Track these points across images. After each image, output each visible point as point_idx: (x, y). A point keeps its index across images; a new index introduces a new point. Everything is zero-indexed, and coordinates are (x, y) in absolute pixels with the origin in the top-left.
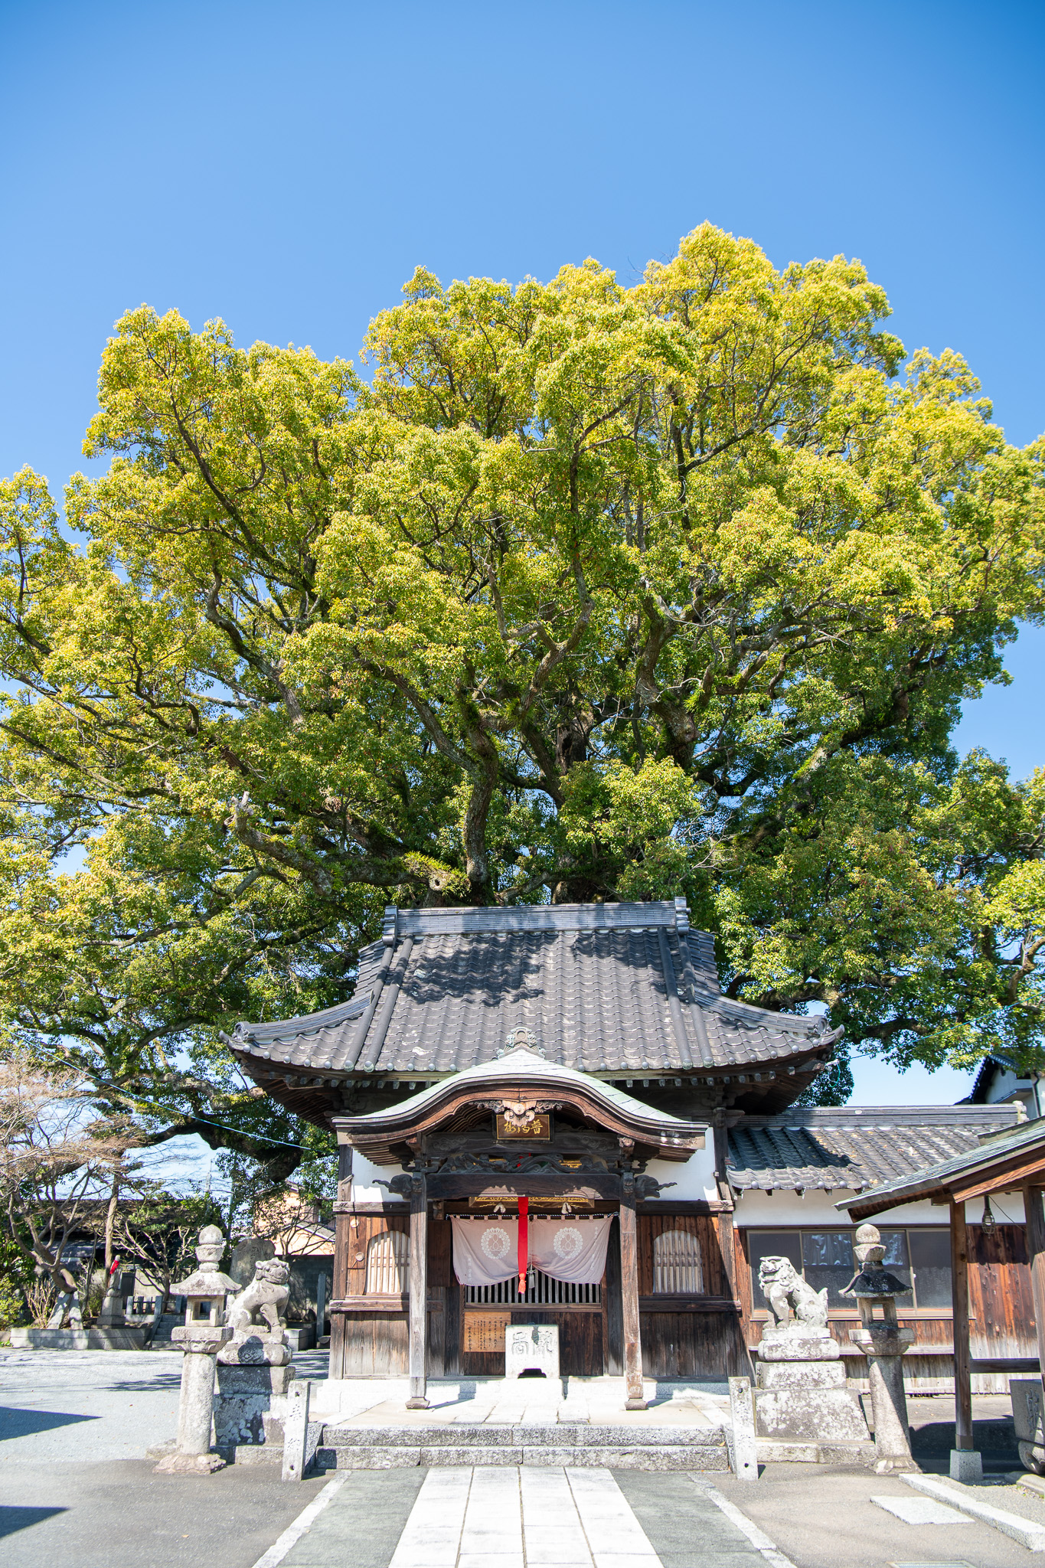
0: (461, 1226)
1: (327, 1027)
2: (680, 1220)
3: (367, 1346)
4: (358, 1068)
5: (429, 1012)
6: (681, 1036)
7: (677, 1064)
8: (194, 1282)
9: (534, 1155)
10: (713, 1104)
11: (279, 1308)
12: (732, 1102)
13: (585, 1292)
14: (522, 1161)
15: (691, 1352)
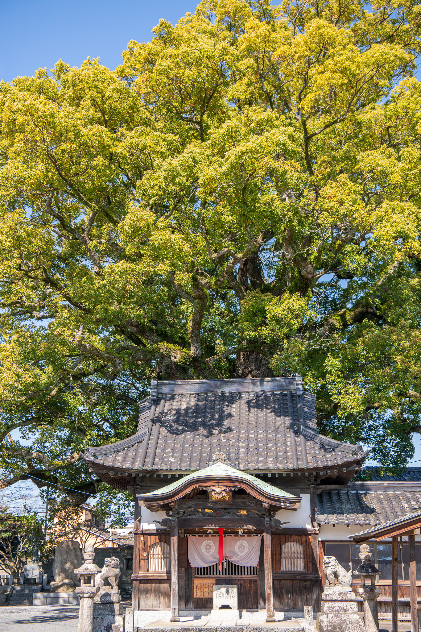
0: (191, 539)
1: (128, 447)
2: (294, 537)
3: (149, 595)
4: (145, 468)
5: (175, 439)
6: (294, 452)
7: (291, 466)
8: (84, 568)
9: (225, 509)
10: (310, 483)
11: (116, 579)
12: (319, 482)
13: (250, 570)
14: (220, 512)
15: (298, 598)
